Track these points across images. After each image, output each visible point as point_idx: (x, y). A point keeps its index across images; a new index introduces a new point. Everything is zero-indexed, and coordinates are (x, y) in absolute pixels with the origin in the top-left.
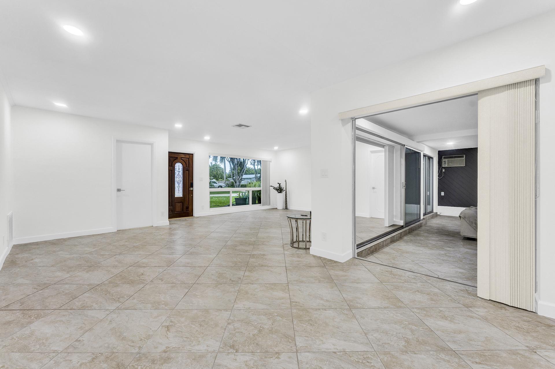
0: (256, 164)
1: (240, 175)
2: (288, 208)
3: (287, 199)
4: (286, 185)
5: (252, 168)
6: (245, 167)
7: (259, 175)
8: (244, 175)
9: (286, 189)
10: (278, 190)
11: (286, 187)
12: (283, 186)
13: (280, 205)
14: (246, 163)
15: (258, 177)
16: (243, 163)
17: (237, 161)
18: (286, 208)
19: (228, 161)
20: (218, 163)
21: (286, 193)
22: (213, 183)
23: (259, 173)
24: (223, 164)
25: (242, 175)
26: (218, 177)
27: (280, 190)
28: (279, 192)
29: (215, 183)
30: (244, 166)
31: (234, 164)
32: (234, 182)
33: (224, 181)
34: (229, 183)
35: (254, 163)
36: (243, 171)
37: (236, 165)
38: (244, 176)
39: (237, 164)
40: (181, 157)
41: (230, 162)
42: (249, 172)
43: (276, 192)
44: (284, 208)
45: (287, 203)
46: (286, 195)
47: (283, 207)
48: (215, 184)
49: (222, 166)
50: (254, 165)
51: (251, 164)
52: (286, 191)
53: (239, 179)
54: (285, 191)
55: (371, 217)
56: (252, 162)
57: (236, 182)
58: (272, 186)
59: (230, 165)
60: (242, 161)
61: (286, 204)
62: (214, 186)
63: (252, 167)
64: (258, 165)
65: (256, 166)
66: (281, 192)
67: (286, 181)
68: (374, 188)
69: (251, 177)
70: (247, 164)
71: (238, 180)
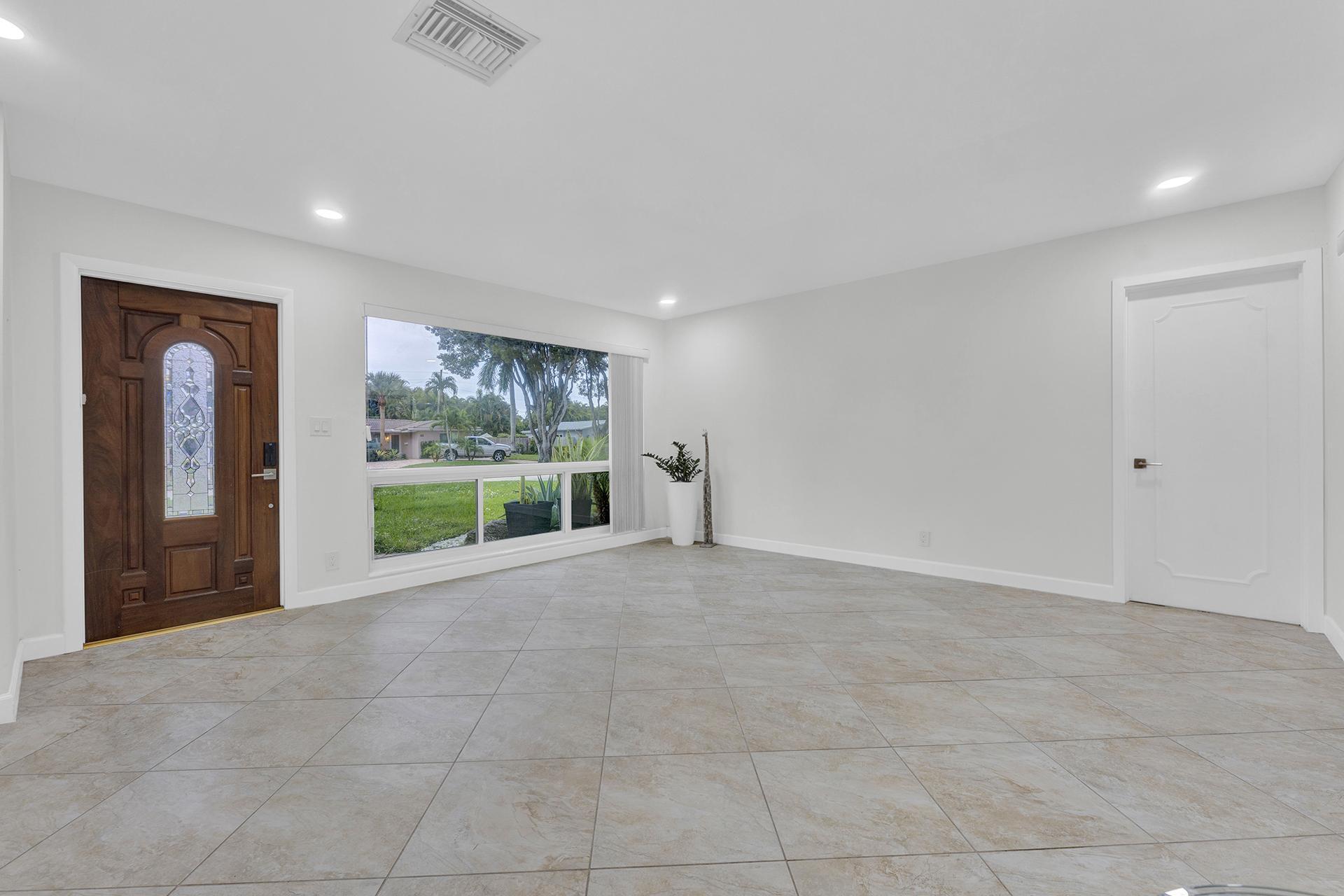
0: (595, 391)
1: (552, 423)
2: (714, 542)
3: (709, 504)
4: (707, 450)
5: (584, 403)
6: (564, 399)
7: (602, 422)
8: (561, 423)
9: (707, 466)
10: (677, 469)
11: (707, 458)
12: (695, 451)
13: (684, 529)
14: (569, 389)
15: (601, 428)
16: (560, 390)
17: (542, 385)
18: (708, 541)
19: (519, 384)
20: (496, 391)
21: (707, 480)
22: (480, 442)
23: (602, 418)
24: (509, 393)
25: (557, 422)
26: (498, 427)
27: (681, 469)
28: (679, 479)
29: (486, 443)
30: (562, 399)
31: (536, 391)
32: (536, 441)
33: (512, 439)
34: (525, 444)
35: (591, 388)
36: (561, 411)
37: (541, 395)
38: (563, 426)
39: (544, 393)
40: (206, 314)
41: (523, 387)
42: (575, 413)
43: (667, 477)
44: (702, 539)
45: (710, 523)
46: (705, 489)
47: (696, 535)
48: (485, 447)
49: (507, 399)
50: (589, 395)
51: (581, 393)
52: (707, 474)
53: (550, 433)
54: (702, 474)
55: (1128, 600)
56: (582, 388)
57: (540, 442)
58: (650, 455)
59: (526, 394)
60: (557, 385)
61: (708, 525)
62: (482, 451)
63: (584, 401)
64: (599, 396)
65: (594, 397)
66: (685, 479)
67: (705, 436)
68: (1140, 464)
69: (581, 428)
70: (571, 392)
71: (547, 433)
